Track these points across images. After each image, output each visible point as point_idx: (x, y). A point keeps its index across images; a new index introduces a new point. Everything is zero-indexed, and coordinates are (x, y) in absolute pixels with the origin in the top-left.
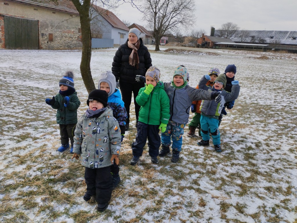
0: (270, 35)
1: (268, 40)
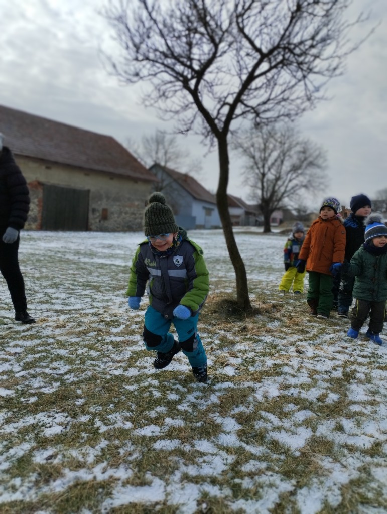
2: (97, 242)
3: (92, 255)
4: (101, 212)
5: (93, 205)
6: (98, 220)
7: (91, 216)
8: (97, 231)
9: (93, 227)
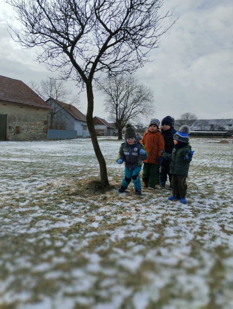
0: (228, 123)
1: (227, 128)
2: (12, 148)
3: (9, 156)
4: (15, 129)
5: (9, 124)
6: (13, 134)
7: (8, 131)
8: (12, 141)
9: (10, 138)
